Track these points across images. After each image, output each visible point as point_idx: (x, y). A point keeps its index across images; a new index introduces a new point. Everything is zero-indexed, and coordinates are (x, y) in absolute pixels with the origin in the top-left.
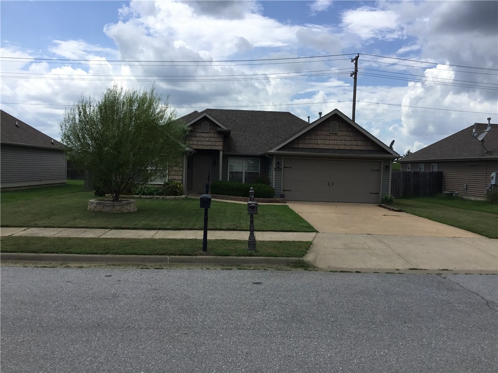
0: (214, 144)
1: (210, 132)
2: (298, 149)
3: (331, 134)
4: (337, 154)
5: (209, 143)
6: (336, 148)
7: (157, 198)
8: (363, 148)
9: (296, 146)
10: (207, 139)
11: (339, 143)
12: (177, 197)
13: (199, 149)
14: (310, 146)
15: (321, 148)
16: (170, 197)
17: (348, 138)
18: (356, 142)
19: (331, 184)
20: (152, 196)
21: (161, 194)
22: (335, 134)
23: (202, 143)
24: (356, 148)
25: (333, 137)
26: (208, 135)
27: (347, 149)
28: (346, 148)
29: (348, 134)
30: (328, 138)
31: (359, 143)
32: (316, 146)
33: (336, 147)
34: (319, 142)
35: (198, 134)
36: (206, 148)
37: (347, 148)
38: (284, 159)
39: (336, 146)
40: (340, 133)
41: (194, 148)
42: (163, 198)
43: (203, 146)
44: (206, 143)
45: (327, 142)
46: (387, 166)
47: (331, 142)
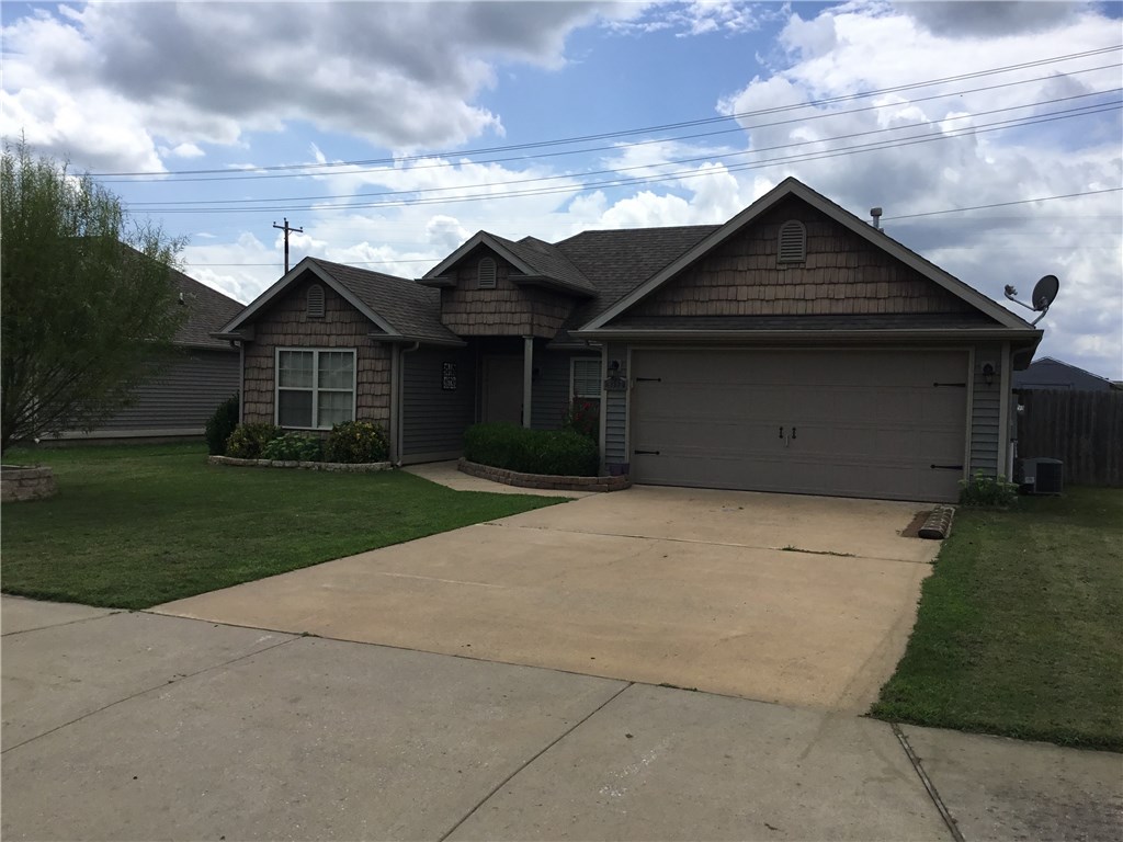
0: (509, 318)
1: (500, 286)
2: (676, 319)
3: (781, 263)
4: (797, 332)
5: (496, 318)
6: (801, 311)
7: (307, 468)
8: (896, 306)
9: (669, 312)
10: (492, 307)
11: (811, 292)
12: (350, 465)
13: (475, 337)
14: (713, 309)
15: (749, 312)
16: (337, 465)
17: (842, 275)
18: (870, 287)
19: (787, 433)
20: (295, 463)
21: (319, 458)
22: (799, 263)
23: (479, 318)
24: (872, 307)
25: (789, 274)
26: (493, 295)
27: (840, 311)
28: (834, 310)
29: (841, 259)
30: (773, 276)
31: (883, 289)
32: (731, 309)
33: (800, 308)
34: (743, 293)
35: (469, 296)
36: (489, 332)
37: (839, 308)
38: (634, 351)
39: (802, 304)
40: (812, 261)
41: (461, 333)
42: (320, 467)
43: (482, 328)
44: (491, 319)
45: (769, 292)
46: (988, 367)
47: (781, 292)
